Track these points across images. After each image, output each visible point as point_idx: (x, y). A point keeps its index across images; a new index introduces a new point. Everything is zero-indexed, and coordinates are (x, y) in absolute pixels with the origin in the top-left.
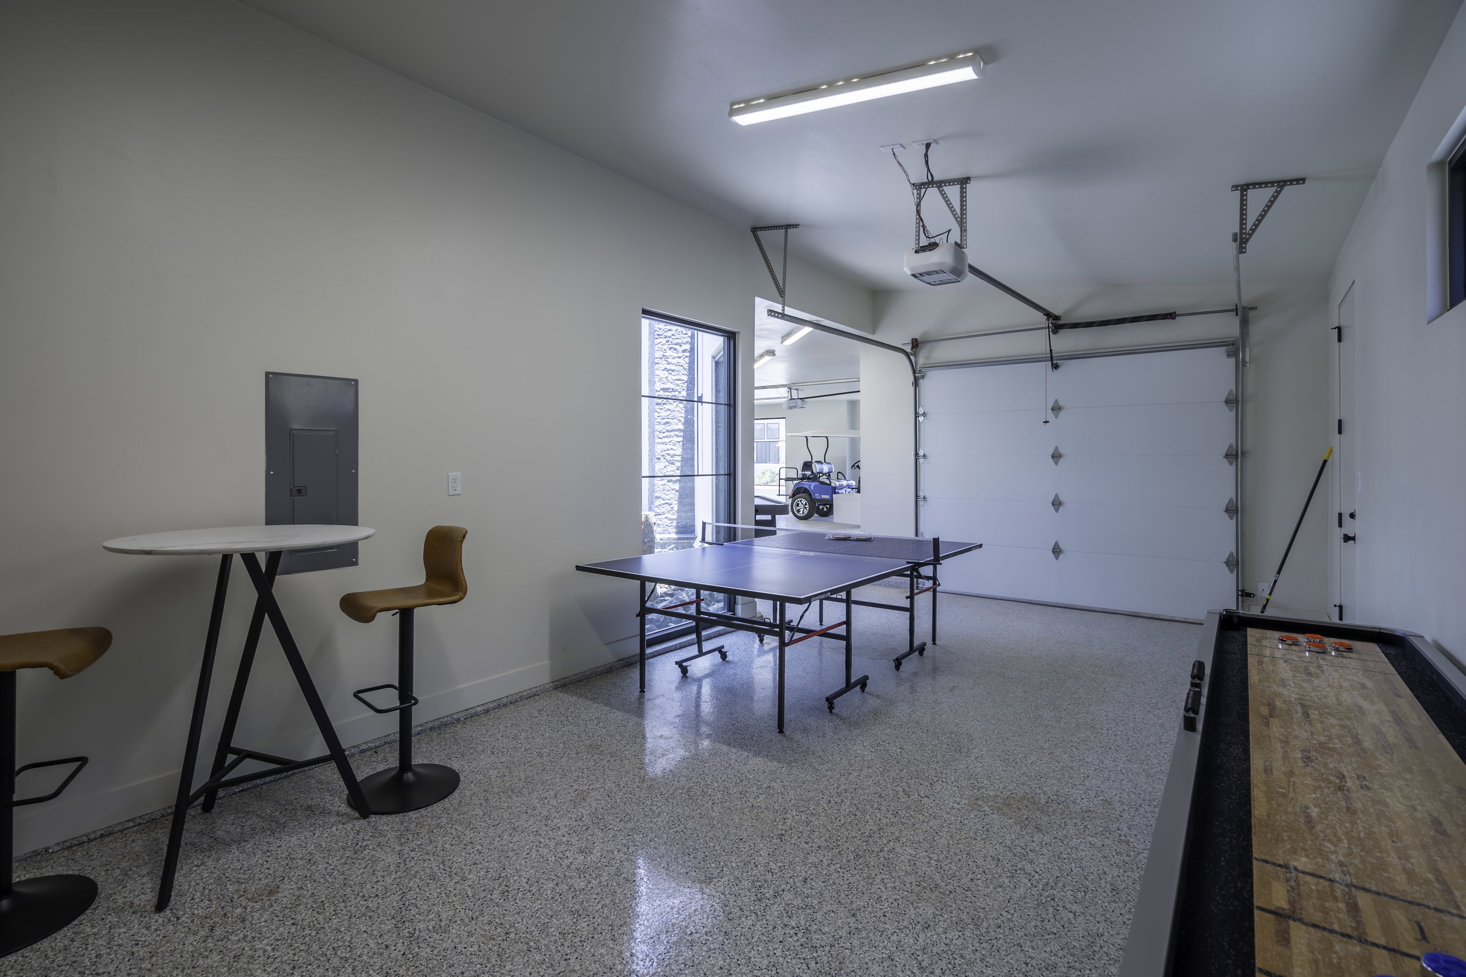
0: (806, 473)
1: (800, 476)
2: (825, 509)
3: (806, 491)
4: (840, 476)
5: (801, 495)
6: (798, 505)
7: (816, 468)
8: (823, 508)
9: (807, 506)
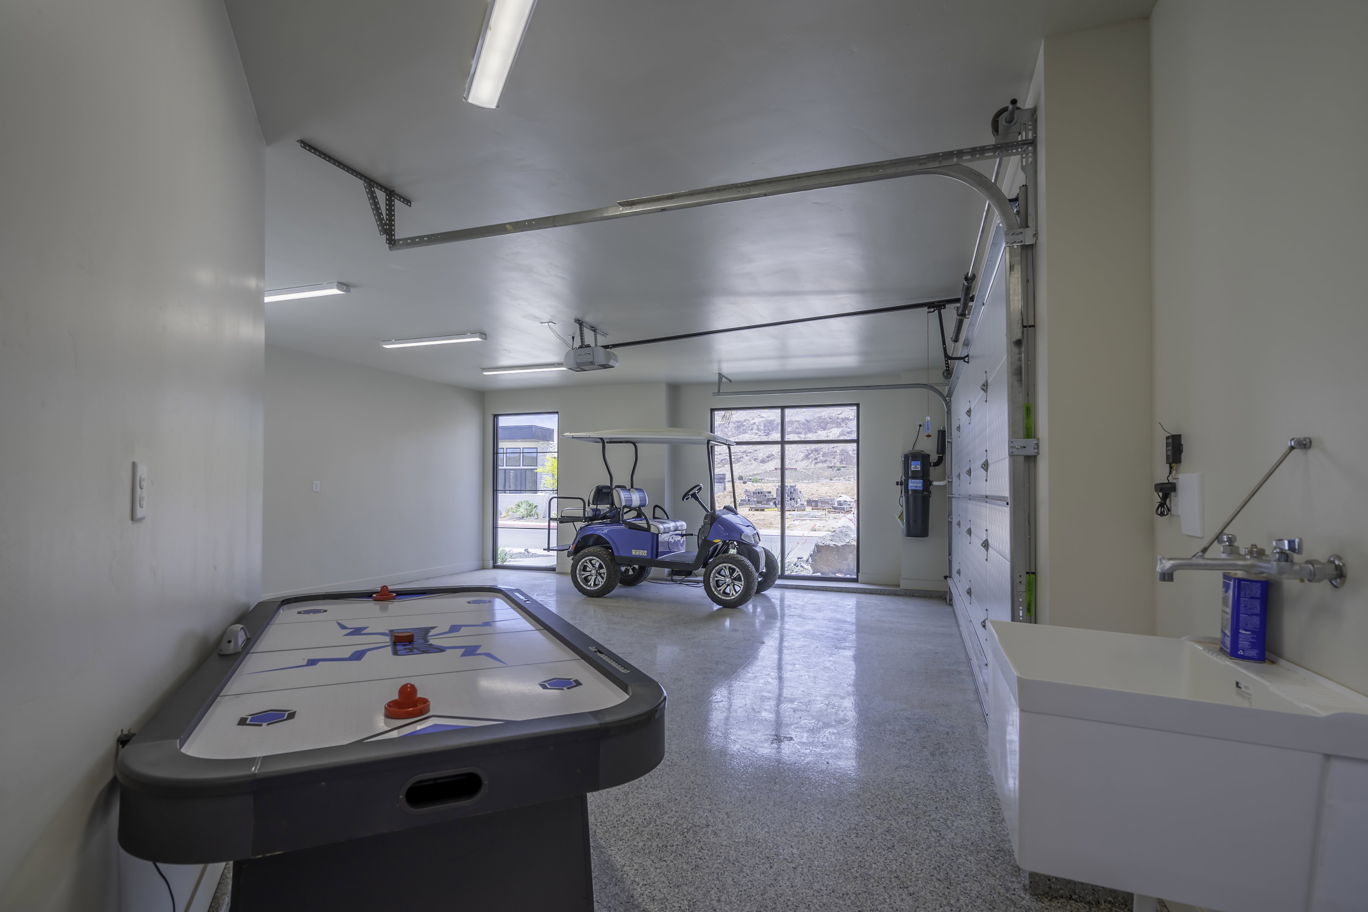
0: (600, 507)
1: (589, 513)
2: (631, 572)
3: (599, 541)
4: (659, 512)
5: (591, 549)
6: (584, 568)
7: (621, 497)
8: (627, 570)
9: (604, 571)
